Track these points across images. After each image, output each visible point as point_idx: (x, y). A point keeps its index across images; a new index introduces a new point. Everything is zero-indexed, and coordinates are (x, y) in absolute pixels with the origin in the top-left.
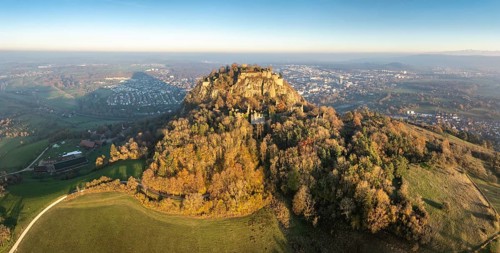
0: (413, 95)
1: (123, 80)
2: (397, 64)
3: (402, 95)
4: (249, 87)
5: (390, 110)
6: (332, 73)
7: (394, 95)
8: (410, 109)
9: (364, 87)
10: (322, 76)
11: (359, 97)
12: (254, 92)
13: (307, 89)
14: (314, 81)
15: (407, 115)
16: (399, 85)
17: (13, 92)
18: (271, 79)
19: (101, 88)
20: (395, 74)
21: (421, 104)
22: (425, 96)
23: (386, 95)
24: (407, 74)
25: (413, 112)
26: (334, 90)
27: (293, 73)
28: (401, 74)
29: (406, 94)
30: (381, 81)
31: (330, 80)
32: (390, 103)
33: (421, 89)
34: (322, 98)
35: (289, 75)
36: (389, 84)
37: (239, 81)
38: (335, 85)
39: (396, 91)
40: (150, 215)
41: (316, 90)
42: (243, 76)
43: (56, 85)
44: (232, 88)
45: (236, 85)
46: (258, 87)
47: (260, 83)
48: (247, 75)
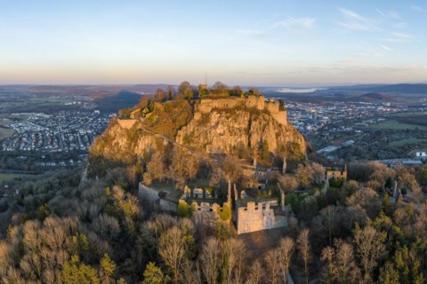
20: (376, 106)
25: (423, 154)
37: (197, 117)
38: (307, 121)
42: (205, 106)
44: (181, 133)
45: (191, 128)
46: (239, 129)
47: (244, 120)
48: (216, 104)
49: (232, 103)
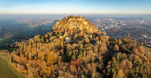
0: (146, 30)
1: (50, 22)
2: (141, 18)
3: (142, 29)
4: (71, 24)
5: (138, 35)
6: (119, 21)
7: (139, 29)
8: (145, 35)
9: (129, 26)
10: (115, 22)
11: (127, 29)
12: (73, 27)
13: (109, 26)
14: (112, 23)
15: (143, 37)
16: (141, 25)
17: (17, 25)
18: (81, 21)
19: (43, 25)
20: (140, 21)
21: (149, 33)
22: (150, 30)
23: (136, 29)
24: (144, 22)
25: (146, 36)
26: (118, 27)
27: (106, 21)
28: (142, 21)
29: (143, 29)
30: (135, 24)
31: (118, 23)
32: (138, 32)
33: (149, 28)
34: (114, 29)
35: (105, 21)
36: (138, 25)
37: (68, 22)
38: (119, 25)
39: (140, 28)
40: (9, 66)
41: (112, 26)
42: (70, 20)
43: (30, 23)
44: (65, 25)
45: (67, 24)
46: (75, 25)
47: (76, 23)
48: (72, 19)
49: (74, 19)
